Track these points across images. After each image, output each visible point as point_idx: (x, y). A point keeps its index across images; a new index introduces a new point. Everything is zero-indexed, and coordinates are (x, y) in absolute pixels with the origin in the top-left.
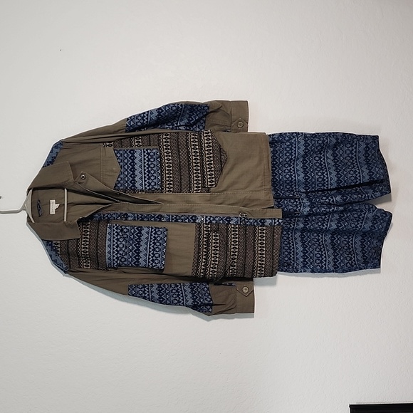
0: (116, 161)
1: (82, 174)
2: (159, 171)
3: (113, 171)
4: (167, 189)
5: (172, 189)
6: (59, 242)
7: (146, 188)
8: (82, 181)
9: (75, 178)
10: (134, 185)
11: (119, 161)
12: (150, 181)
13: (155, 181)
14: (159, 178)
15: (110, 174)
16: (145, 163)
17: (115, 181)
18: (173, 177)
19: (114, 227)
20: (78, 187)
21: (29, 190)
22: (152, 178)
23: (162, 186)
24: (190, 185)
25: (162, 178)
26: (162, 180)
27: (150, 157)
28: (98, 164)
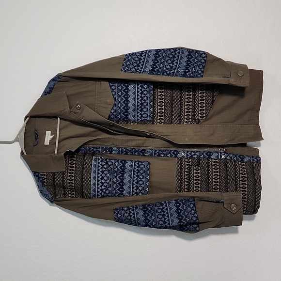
0: (110, 94)
1: (77, 105)
2: (151, 104)
3: (106, 103)
4: (158, 121)
5: (163, 121)
6: (45, 174)
7: (138, 119)
8: (77, 111)
9: (71, 108)
10: (127, 116)
11: (113, 93)
12: (143, 113)
13: (147, 113)
14: (151, 110)
15: (104, 105)
16: (138, 95)
17: (109, 113)
18: (165, 109)
19: (99, 159)
20: (73, 117)
21: (26, 118)
22: (145, 110)
23: (153, 118)
24: (181, 117)
25: (154, 110)
26: (153, 113)
27: (143, 90)
28: (93, 96)
